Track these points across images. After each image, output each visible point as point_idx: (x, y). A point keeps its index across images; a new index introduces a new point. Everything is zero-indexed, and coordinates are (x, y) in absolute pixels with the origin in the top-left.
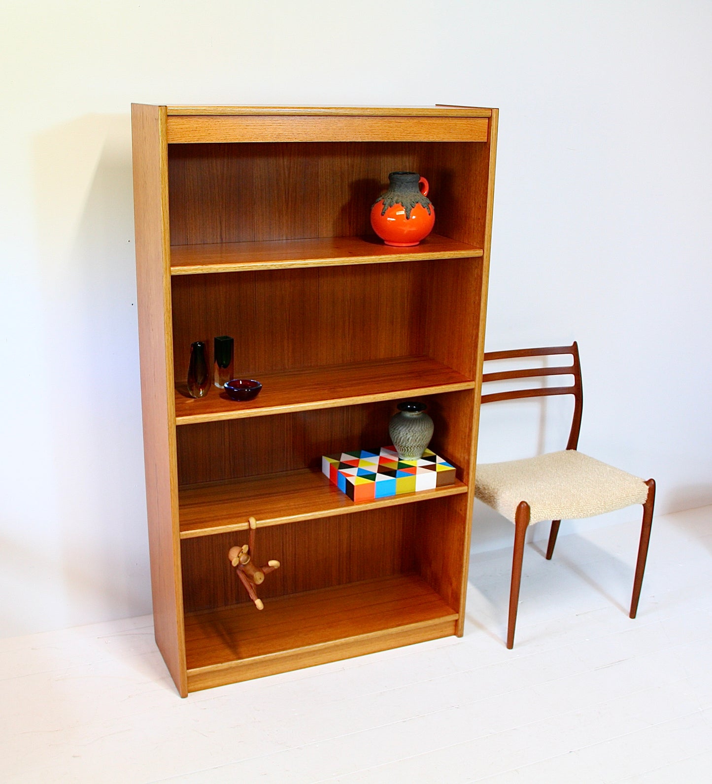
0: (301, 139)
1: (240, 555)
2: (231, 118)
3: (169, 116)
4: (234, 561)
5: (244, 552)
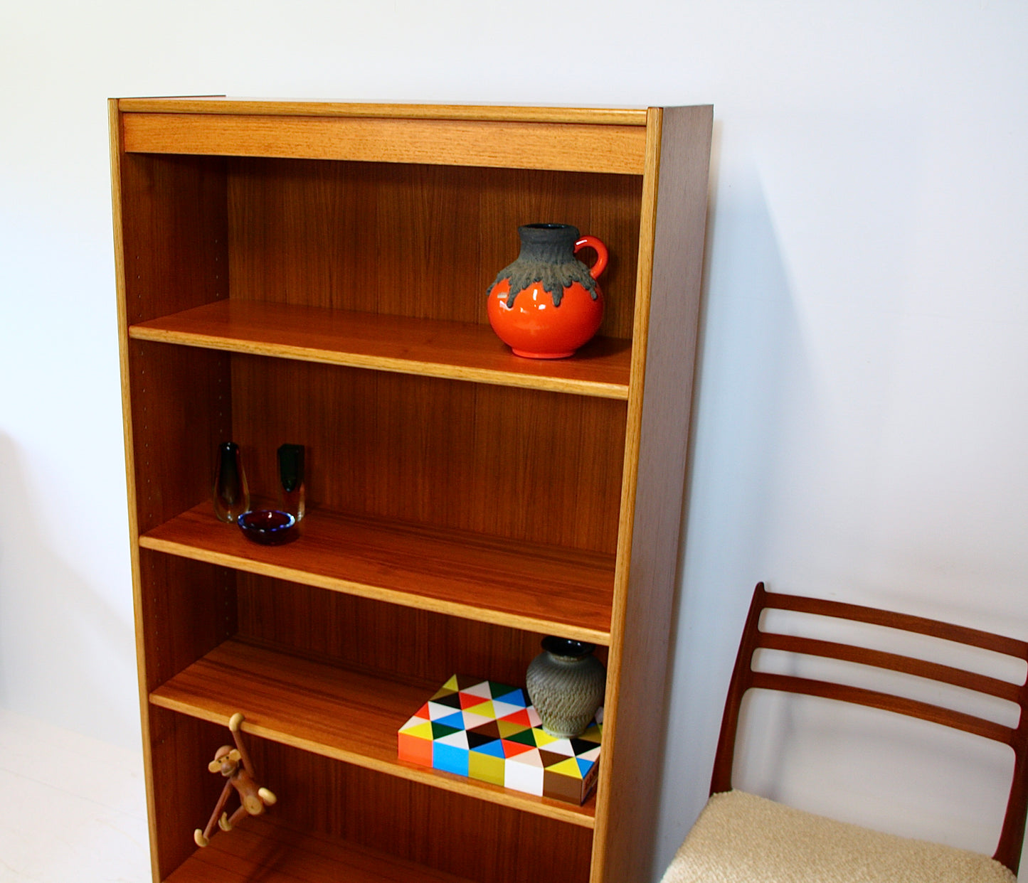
0: (300, 154)
1: (222, 760)
2: (203, 118)
3: (124, 113)
4: (214, 767)
5: (230, 758)
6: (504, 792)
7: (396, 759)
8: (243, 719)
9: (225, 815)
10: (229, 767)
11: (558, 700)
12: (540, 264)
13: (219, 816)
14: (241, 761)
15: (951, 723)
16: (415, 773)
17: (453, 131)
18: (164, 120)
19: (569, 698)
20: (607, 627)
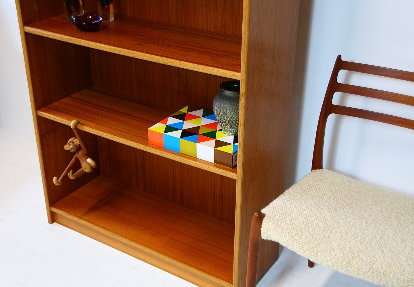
1: (71, 144)
5: (75, 143)
6: (196, 160)
7: (147, 143)
8: (79, 123)
10: (73, 147)
13: (68, 171)
14: (79, 144)
16: (155, 150)
19: (231, 113)
20: (239, 70)
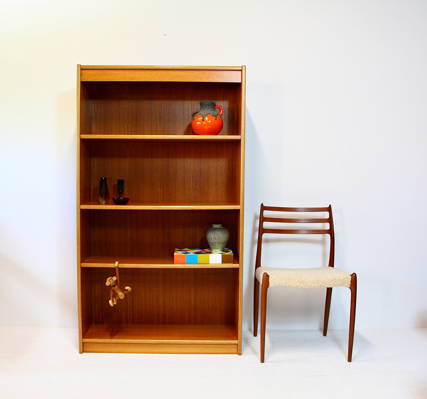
1: (110, 280)
2: (110, 70)
3: (82, 69)
4: (108, 283)
5: (113, 280)
9: (114, 298)
11: (220, 237)
12: (209, 110)
15: (314, 233)
17: (190, 73)
18: (96, 71)
